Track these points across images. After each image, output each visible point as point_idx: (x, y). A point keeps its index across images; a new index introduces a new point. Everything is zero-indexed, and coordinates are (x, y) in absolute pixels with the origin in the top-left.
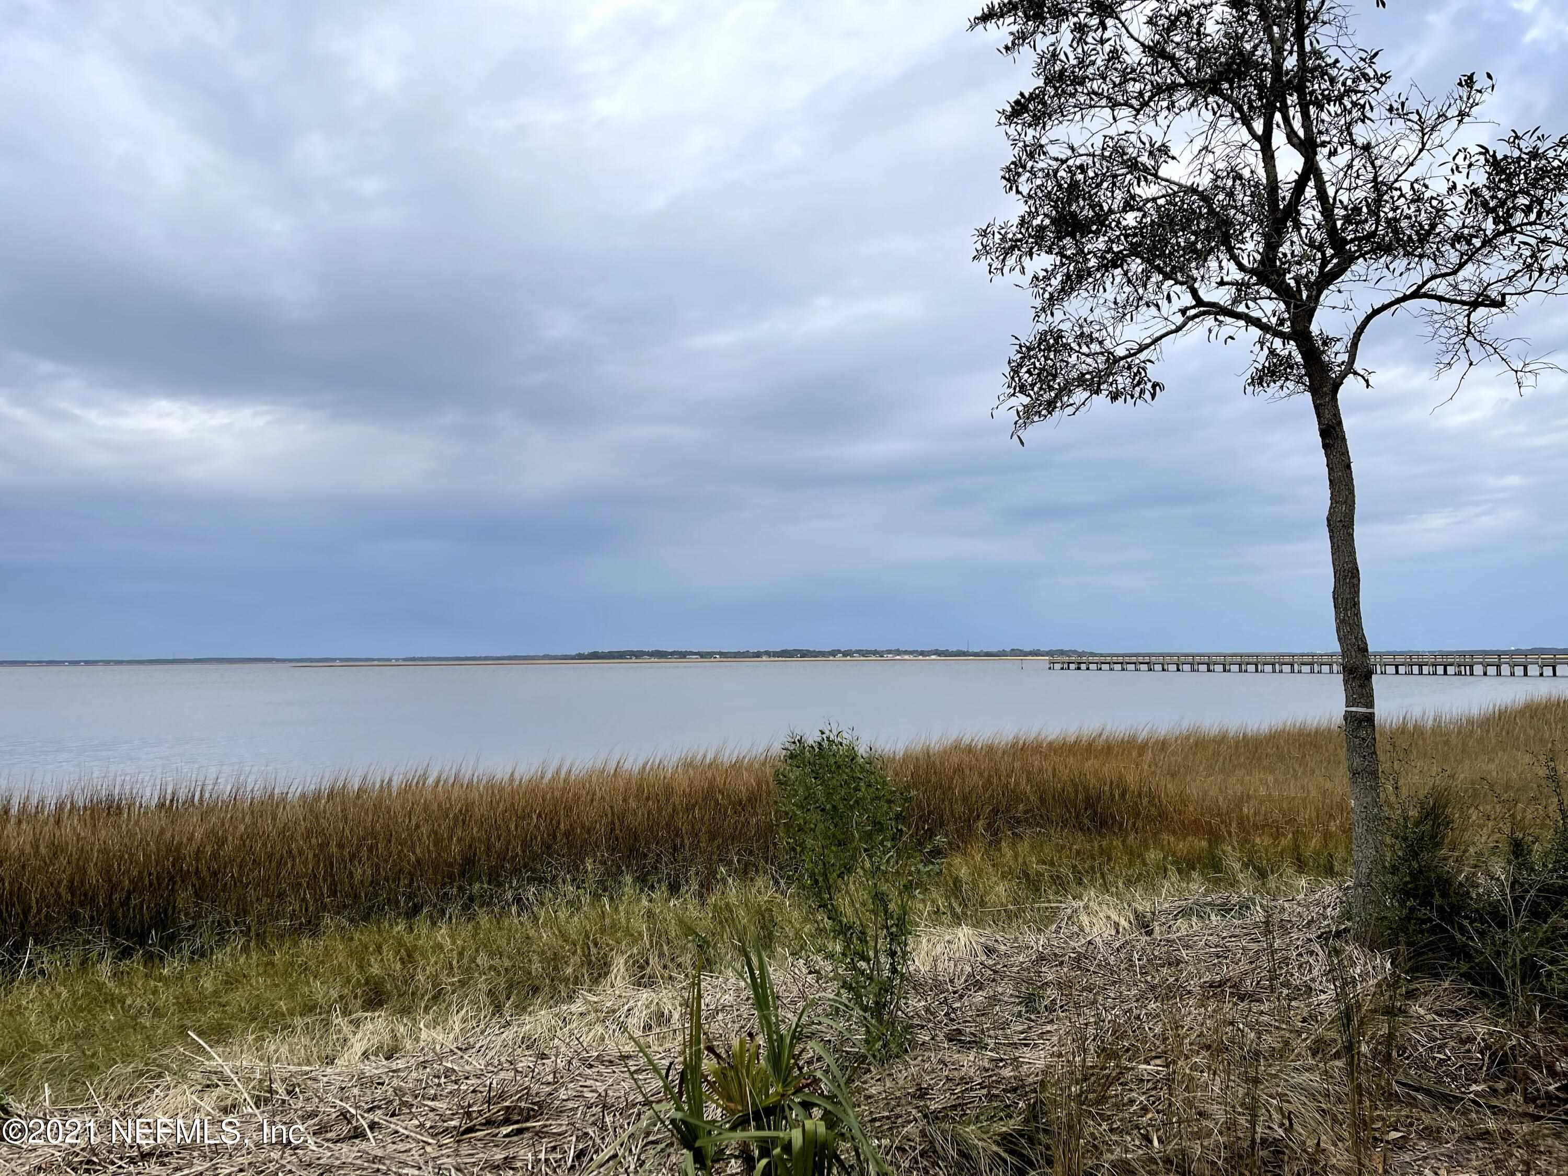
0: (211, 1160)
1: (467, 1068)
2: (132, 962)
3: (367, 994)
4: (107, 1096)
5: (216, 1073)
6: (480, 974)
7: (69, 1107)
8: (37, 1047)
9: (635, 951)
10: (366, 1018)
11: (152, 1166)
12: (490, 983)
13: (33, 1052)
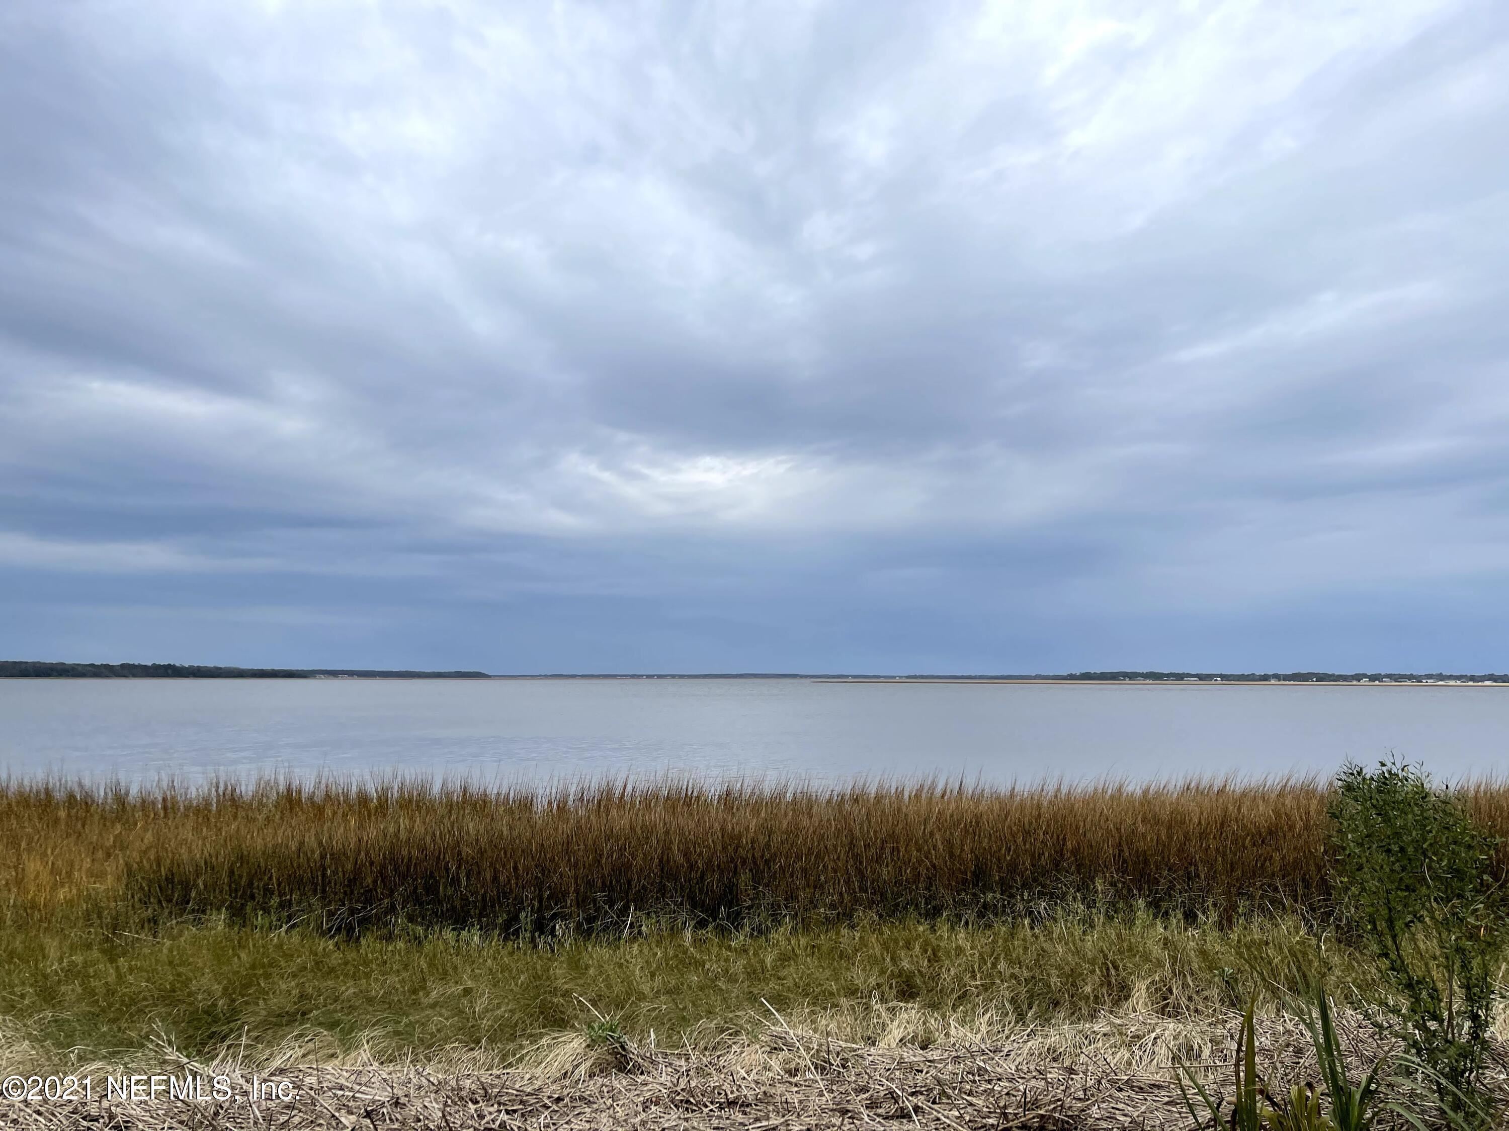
0: (783, 1116)
1: (999, 1070)
2: (707, 932)
3: (900, 986)
4: (696, 1045)
5: (781, 1038)
6: (1002, 981)
7: (669, 1052)
8: (642, 997)
9: (1157, 978)
10: (901, 1008)
11: (737, 1114)
12: (1012, 991)
13: (639, 1000)
